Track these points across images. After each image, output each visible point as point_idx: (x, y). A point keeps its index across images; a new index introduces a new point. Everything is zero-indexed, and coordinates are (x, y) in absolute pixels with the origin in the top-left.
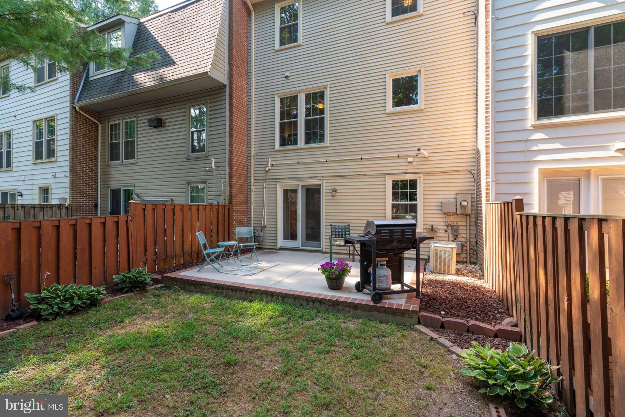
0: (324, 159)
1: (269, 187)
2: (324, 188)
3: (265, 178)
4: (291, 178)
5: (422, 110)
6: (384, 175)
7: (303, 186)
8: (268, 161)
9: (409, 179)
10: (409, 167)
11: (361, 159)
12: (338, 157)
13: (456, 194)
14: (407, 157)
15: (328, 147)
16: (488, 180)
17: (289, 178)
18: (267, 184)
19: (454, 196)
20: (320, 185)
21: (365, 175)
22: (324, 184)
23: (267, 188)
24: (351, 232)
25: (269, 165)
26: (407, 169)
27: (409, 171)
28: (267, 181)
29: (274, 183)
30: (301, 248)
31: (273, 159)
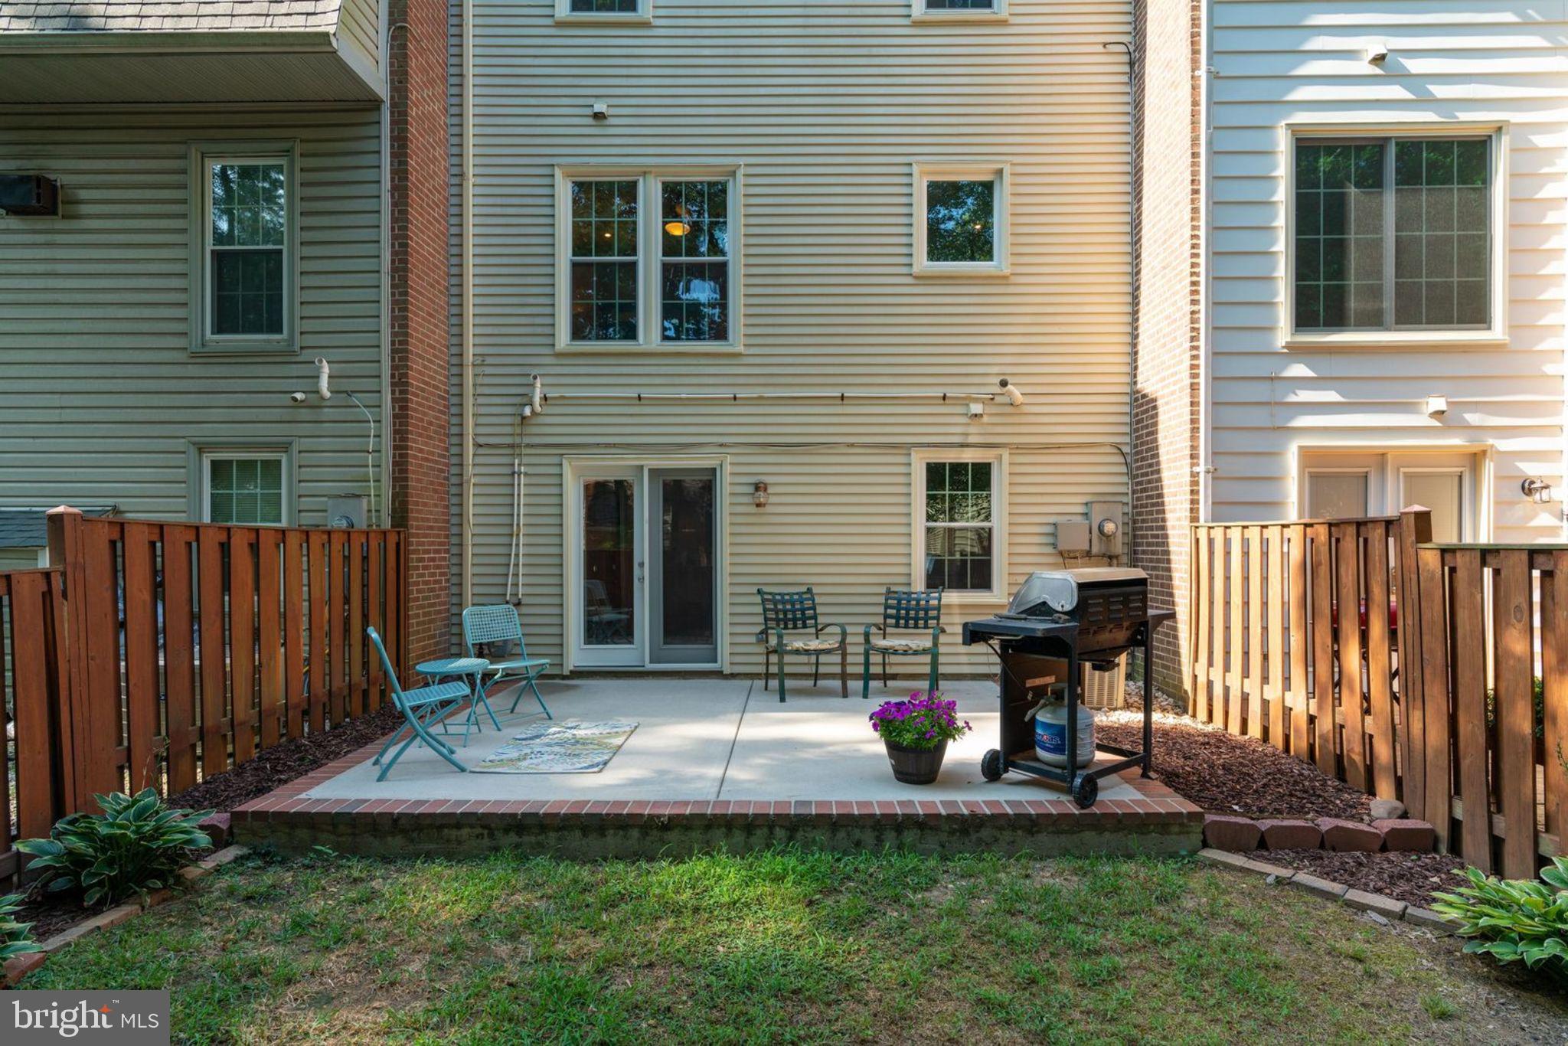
0: (728, 393)
1: (530, 470)
2: (727, 479)
3: (518, 440)
4: (614, 446)
5: (1005, 277)
6: (907, 448)
7: (653, 472)
8: (533, 385)
9: (970, 461)
10: (972, 430)
11: (842, 398)
12: (771, 389)
13: (1087, 504)
14: (966, 401)
15: (740, 355)
16: (1196, 469)
17: (608, 445)
18: (525, 460)
19: (1081, 509)
20: (714, 470)
21: (852, 445)
22: (728, 469)
23: (526, 474)
24: (819, 610)
25: (537, 400)
26: (967, 434)
27: (971, 440)
28: (525, 451)
29: (556, 460)
30: (650, 666)
31: (549, 380)
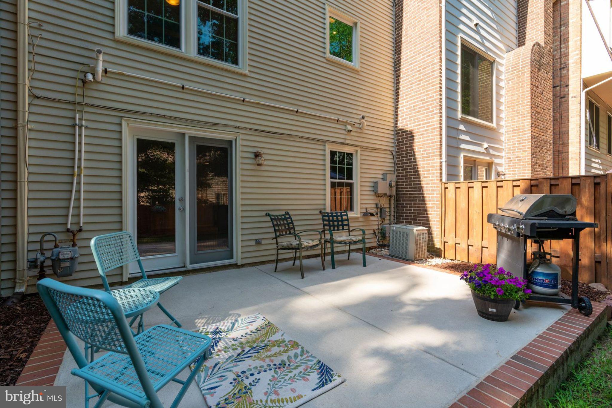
0: (240, 97)
1: (91, 125)
2: (239, 148)
3: (79, 99)
4: (164, 117)
5: (357, 71)
6: (324, 142)
7: (192, 139)
8: (96, 59)
9: (346, 152)
10: (347, 137)
11: (297, 112)
12: (263, 100)
13: (383, 174)
14: (345, 123)
16: (441, 161)
17: (159, 116)
18: (86, 116)
19: (381, 176)
20: (231, 142)
21: (302, 137)
22: (239, 142)
23: (86, 128)
25: (100, 69)
26: (346, 139)
27: (348, 142)
28: (86, 109)
29: (117, 120)
30: (190, 266)
31: (108, 58)
